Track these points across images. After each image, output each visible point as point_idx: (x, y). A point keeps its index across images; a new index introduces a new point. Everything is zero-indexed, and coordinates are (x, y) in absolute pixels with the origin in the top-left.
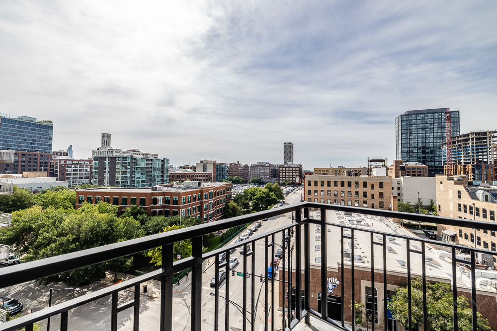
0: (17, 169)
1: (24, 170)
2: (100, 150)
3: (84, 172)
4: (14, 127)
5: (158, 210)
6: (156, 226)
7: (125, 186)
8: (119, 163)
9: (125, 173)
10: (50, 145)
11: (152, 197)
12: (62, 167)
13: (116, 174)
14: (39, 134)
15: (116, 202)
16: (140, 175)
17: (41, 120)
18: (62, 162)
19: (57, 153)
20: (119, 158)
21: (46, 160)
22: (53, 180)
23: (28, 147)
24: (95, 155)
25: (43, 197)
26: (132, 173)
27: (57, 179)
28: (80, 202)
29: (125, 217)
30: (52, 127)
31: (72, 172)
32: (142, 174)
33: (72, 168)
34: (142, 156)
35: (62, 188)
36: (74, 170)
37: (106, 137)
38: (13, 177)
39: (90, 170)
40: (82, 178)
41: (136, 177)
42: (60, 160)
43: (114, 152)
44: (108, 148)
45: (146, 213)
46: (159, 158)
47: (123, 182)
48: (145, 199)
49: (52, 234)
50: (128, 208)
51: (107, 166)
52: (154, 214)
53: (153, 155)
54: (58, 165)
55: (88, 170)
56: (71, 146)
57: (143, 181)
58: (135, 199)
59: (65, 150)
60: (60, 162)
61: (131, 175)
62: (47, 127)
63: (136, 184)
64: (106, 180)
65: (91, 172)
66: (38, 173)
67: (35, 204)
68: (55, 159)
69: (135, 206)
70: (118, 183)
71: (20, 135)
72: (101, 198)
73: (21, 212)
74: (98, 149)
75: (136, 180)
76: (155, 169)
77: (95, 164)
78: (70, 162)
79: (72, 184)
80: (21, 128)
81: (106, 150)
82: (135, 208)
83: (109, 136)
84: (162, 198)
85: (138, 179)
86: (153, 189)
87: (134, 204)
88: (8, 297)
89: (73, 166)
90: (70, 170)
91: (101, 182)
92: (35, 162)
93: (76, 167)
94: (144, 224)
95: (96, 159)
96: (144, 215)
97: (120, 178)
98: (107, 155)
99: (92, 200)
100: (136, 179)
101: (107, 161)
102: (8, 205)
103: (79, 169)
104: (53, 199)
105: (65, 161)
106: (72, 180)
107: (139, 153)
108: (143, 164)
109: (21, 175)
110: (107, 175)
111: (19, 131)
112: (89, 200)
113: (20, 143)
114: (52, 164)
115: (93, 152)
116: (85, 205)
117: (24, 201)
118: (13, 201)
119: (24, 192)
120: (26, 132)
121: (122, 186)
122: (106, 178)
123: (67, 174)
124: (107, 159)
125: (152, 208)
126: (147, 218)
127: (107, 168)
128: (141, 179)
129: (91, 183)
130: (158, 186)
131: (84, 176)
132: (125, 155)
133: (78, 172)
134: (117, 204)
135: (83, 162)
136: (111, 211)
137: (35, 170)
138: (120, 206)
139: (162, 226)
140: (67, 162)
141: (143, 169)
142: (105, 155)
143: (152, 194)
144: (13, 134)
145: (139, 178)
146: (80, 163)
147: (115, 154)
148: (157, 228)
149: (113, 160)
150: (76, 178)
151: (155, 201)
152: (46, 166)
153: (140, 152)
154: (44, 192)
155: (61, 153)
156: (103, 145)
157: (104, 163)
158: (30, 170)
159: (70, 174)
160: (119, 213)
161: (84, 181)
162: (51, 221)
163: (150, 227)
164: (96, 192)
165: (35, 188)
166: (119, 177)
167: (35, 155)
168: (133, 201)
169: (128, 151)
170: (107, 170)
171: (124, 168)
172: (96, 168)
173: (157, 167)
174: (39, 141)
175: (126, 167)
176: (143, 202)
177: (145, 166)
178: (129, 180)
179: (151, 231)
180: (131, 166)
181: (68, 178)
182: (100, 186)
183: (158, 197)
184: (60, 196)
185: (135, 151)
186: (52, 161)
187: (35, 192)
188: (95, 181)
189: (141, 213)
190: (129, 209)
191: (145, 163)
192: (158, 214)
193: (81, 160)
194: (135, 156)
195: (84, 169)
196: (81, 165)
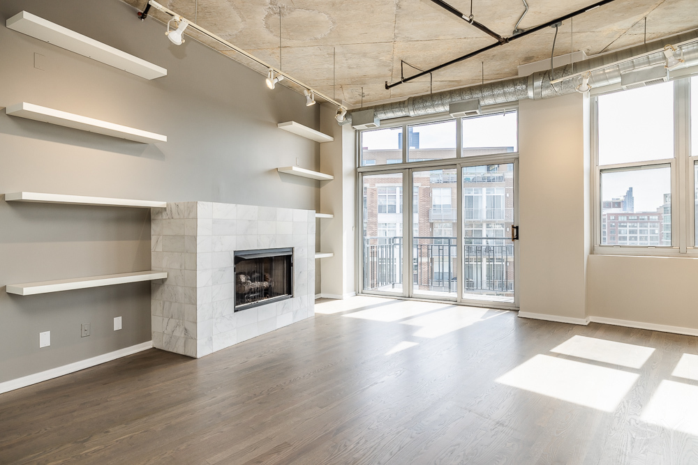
3: (649, 235)
12: (611, 226)
18: (613, 218)
31: (628, 235)
33: (628, 229)
36: (631, 232)
39: (660, 230)
42: (609, 215)
54: (606, 224)
55: (657, 232)
56: (631, 189)
60: (609, 219)
65: (661, 235)
78: (624, 218)
89: (628, 224)
90: (624, 232)
93: (633, 226)
103: (638, 229)
105: (617, 215)
123: (620, 238)
131: (649, 242)
133: (638, 235)
135: (646, 217)
140: (620, 218)
146: (642, 218)
159: (625, 238)
193: (644, 214)
195: (649, 228)
196: (643, 222)
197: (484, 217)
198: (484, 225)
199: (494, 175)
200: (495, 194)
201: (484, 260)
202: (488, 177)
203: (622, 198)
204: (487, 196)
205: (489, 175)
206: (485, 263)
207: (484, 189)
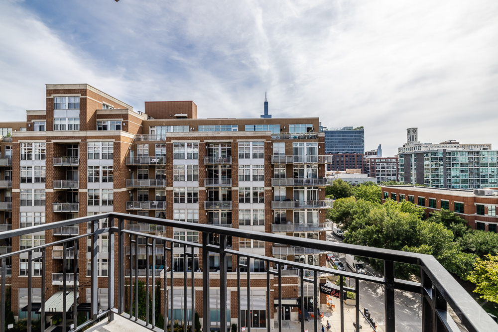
0: (343, 167)
1: (347, 168)
2: (406, 147)
3: (391, 169)
4: (340, 136)
5: (487, 223)
6: (481, 244)
7: (437, 186)
8: (428, 159)
9: (437, 170)
10: (363, 146)
11: (475, 204)
12: (372, 165)
13: (425, 171)
14: (355, 139)
15: (422, 202)
16: (458, 173)
17: (356, 127)
18: (373, 160)
19: (369, 153)
20: (427, 153)
21: (361, 160)
22: (365, 176)
23: (349, 150)
24: (402, 152)
25: (358, 190)
26: (445, 170)
27: (369, 175)
28: (385, 197)
29: (432, 221)
30: (363, 132)
31: (381, 170)
32: (462, 171)
33: (381, 166)
34: (461, 149)
35: (371, 184)
37: (412, 132)
38: (340, 173)
39: (397, 167)
40: (390, 175)
41: (452, 175)
42: (371, 159)
43: (422, 147)
44: (415, 143)
45: (464, 223)
46: (493, 148)
47: (434, 181)
48: (463, 205)
49: (362, 221)
50: (438, 212)
51: (413, 163)
52: (481, 227)
53: (481, 146)
54: (370, 163)
55: (395, 167)
56: (380, 145)
57: (464, 181)
58: (448, 203)
59: (375, 149)
60: (371, 161)
61: (445, 173)
62: (360, 132)
63: (453, 185)
64: (413, 178)
65: (398, 169)
66: (355, 170)
67: (353, 195)
68: (367, 158)
69: (447, 211)
70: (428, 181)
71: (344, 142)
72: (405, 196)
73: (343, 199)
74: (404, 146)
75: (452, 179)
76: (485, 165)
77: (402, 161)
78: (379, 161)
79: (381, 180)
80: (344, 136)
81: (413, 146)
82: (448, 214)
83: (415, 130)
84: (494, 207)
85: (455, 178)
86: (476, 193)
87: (446, 209)
88: (338, 259)
89: (381, 164)
90: (379, 168)
91: (408, 180)
92: (353, 162)
93: (383, 165)
94: (461, 236)
95: (401, 156)
96: (461, 225)
97: (430, 176)
98: (413, 151)
99: (396, 197)
100: (453, 177)
101: (413, 158)
102: (338, 193)
103: (386, 166)
104: (365, 192)
105: (375, 159)
106: (381, 177)
107: (457, 145)
108: (463, 159)
109: (345, 172)
110: (414, 173)
111: (343, 139)
112: (394, 197)
113: (344, 147)
114: (365, 163)
115: (399, 149)
116: (389, 201)
117: (346, 192)
118: (340, 190)
119: (346, 185)
120: (347, 139)
121: (433, 186)
122: (413, 175)
123: (377, 171)
124: (413, 155)
125: (476, 218)
126: (467, 229)
127: (413, 165)
128: (460, 179)
129: (398, 180)
130: (487, 190)
131: (391, 173)
132: (436, 149)
133: (386, 169)
134: (423, 205)
135: (390, 160)
136: (416, 211)
137: (354, 168)
138: (426, 208)
139: (494, 247)
141: (462, 165)
142: (411, 151)
143: (475, 200)
144: (340, 142)
145: (458, 177)
146: (387, 161)
147: (423, 149)
148: (484, 247)
149: (420, 156)
150: (385, 175)
151: (481, 210)
152: (361, 164)
153: (458, 143)
154: (359, 186)
155: (371, 153)
156: (409, 140)
157: (410, 160)
158: (351, 168)
159: (379, 171)
160: (426, 216)
161: (392, 178)
162: (362, 210)
163: (472, 243)
164: (399, 190)
165: (353, 182)
166: (428, 174)
167: (353, 156)
168: (445, 205)
169: (440, 144)
170: (414, 167)
171: (434, 165)
172: (402, 165)
173: (490, 161)
174: (355, 144)
175: (437, 164)
176: (460, 208)
177: (467, 161)
178: (442, 179)
179: (474, 250)
180: (445, 162)
181: (378, 175)
182: (406, 183)
183: (486, 205)
184: (370, 190)
185: (451, 143)
186: (365, 160)
187: (353, 185)
188: (402, 179)
189: (457, 222)
190: (439, 214)
191: (467, 158)
192: (487, 228)
193: (388, 158)
194: (449, 149)
195: (391, 166)
196: (388, 163)
197: (305, 161)
198: (305, 166)
199: (311, 134)
200: (312, 147)
201: (306, 188)
202: (308, 136)
203: (376, 150)
204: (307, 148)
205: (308, 135)
206: (306, 190)
207: (305, 143)
